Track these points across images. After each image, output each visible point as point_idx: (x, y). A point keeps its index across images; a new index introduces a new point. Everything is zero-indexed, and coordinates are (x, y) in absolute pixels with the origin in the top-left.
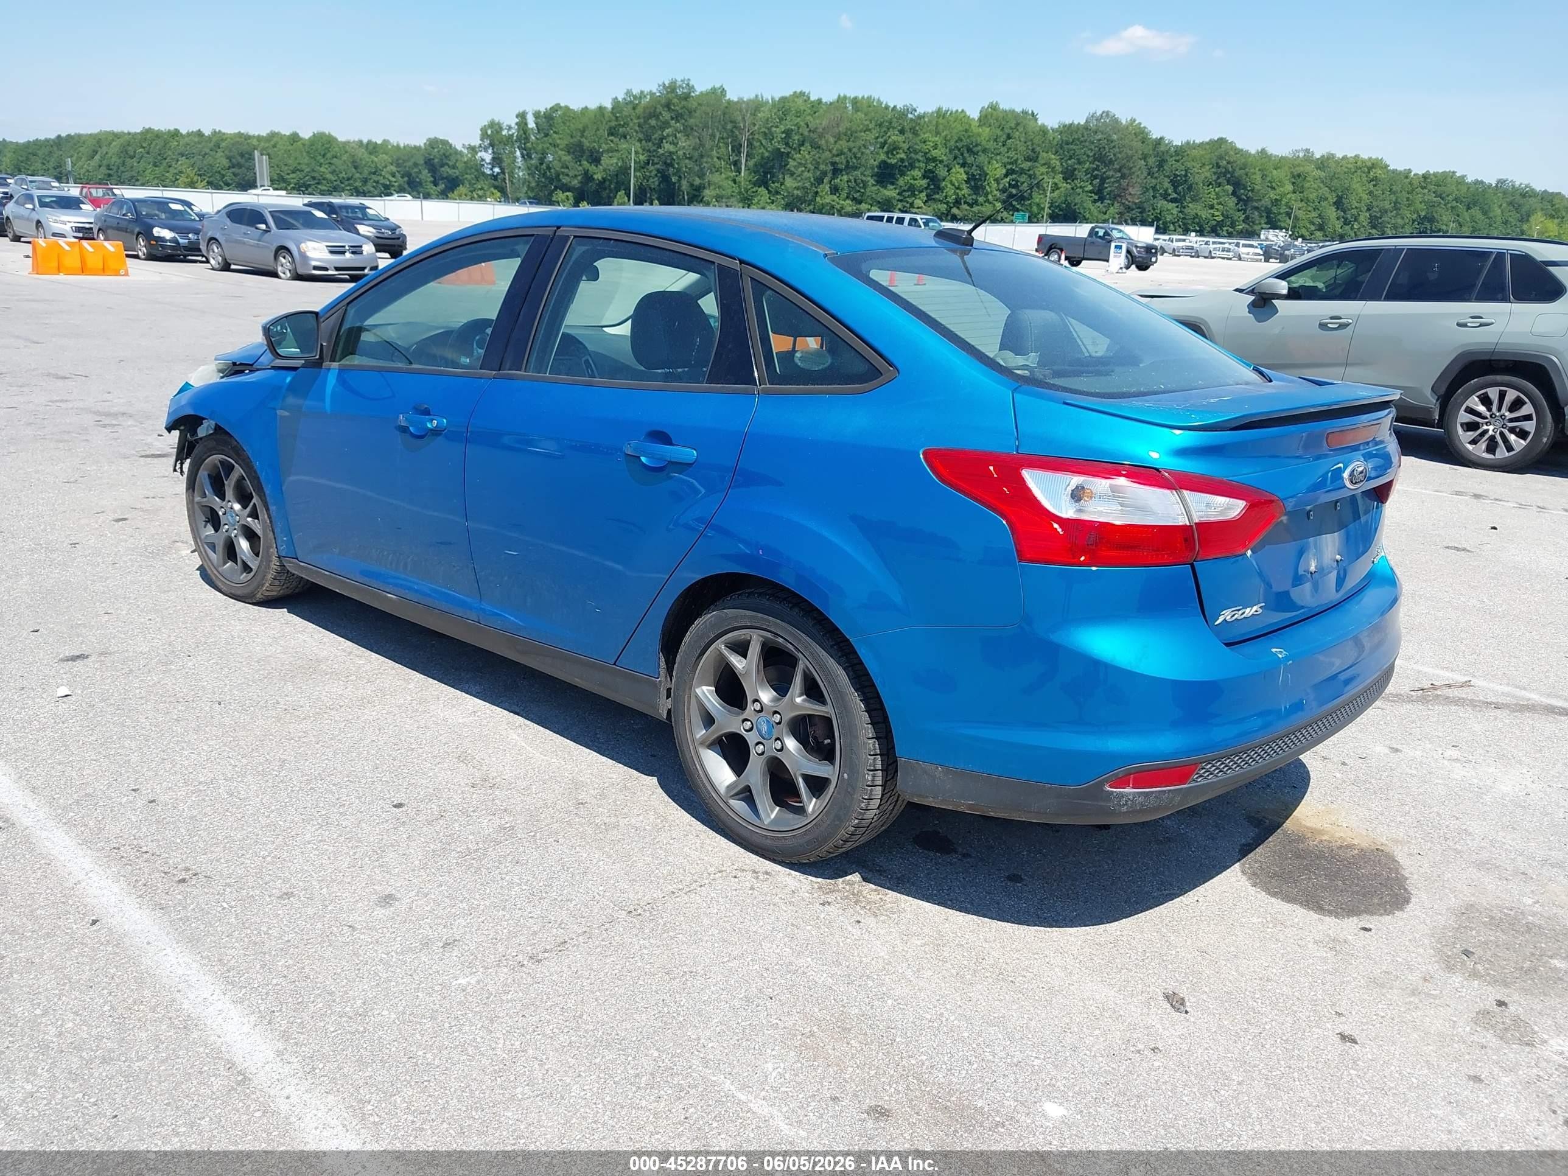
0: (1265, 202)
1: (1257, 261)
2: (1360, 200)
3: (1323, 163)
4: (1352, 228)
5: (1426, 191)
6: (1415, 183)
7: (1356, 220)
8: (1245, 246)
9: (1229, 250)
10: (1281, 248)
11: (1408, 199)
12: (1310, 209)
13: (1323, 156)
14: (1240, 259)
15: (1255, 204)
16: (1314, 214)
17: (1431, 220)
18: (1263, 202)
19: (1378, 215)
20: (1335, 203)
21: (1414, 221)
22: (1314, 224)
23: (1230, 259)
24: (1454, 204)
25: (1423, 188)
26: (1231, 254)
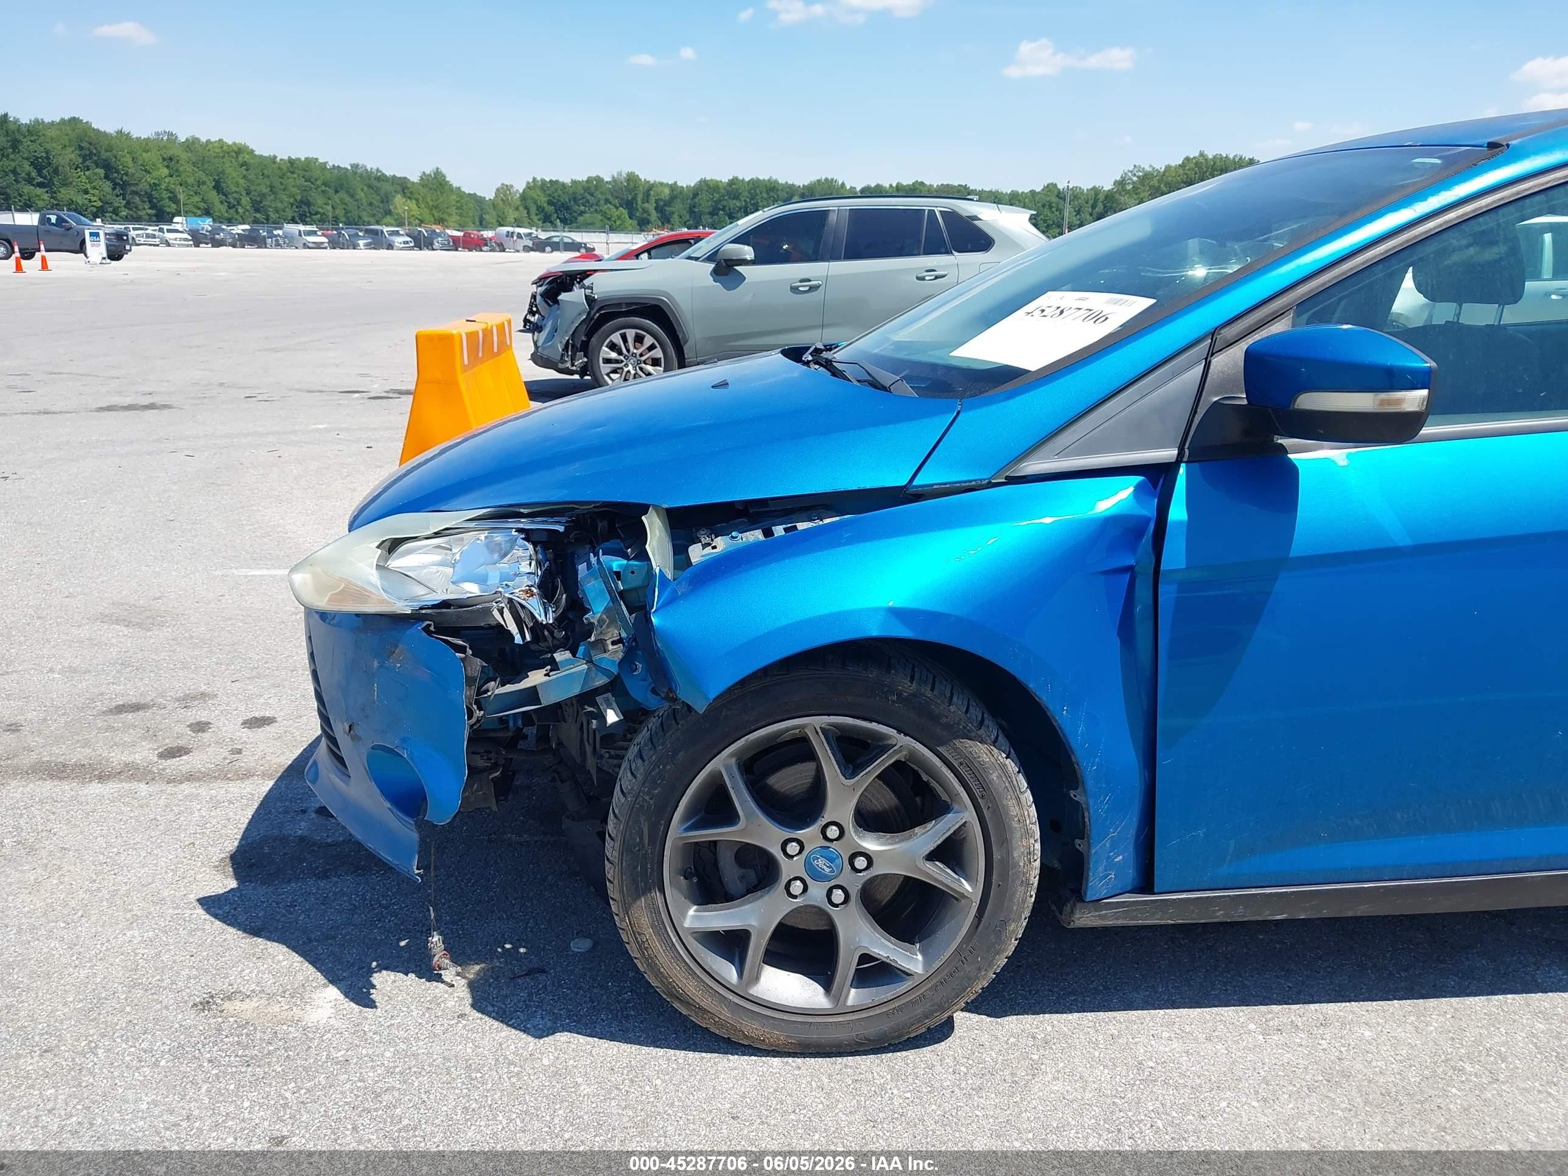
0: (143, 186)
1: (188, 246)
2: (237, 185)
3: (191, 145)
4: (237, 212)
5: (295, 176)
6: (284, 168)
7: (239, 203)
8: (169, 231)
9: (154, 236)
10: (210, 232)
11: (281, 183)
12: (191, 193)
13: (187, 140)
14: (169, 245)
15: (133, 188)
16: (197, 199)
17: (308, 204)
18: (141, 186)
19: (258, 199)
20: (214, 187)
21: (292, 205)
22: (199, 209)
23: (158, 245)
24: (323, 188)
25: (292, 173)
26: (157, 240)
